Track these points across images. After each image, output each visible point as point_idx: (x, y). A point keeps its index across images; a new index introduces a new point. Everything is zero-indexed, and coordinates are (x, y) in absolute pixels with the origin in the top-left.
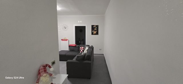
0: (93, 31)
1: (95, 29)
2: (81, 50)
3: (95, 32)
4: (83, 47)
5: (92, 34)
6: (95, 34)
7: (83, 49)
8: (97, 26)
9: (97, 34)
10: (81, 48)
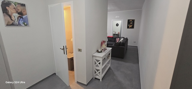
0: (128, 25)
1: (131, 23)
2: (117, 41)
3: (131, 26)
4: (119, 39)
5: (128, 27)
6: (131, 28)
7: (119, 40)
8: (133, 21)
9: (133, 27)
10: (117, 39)
